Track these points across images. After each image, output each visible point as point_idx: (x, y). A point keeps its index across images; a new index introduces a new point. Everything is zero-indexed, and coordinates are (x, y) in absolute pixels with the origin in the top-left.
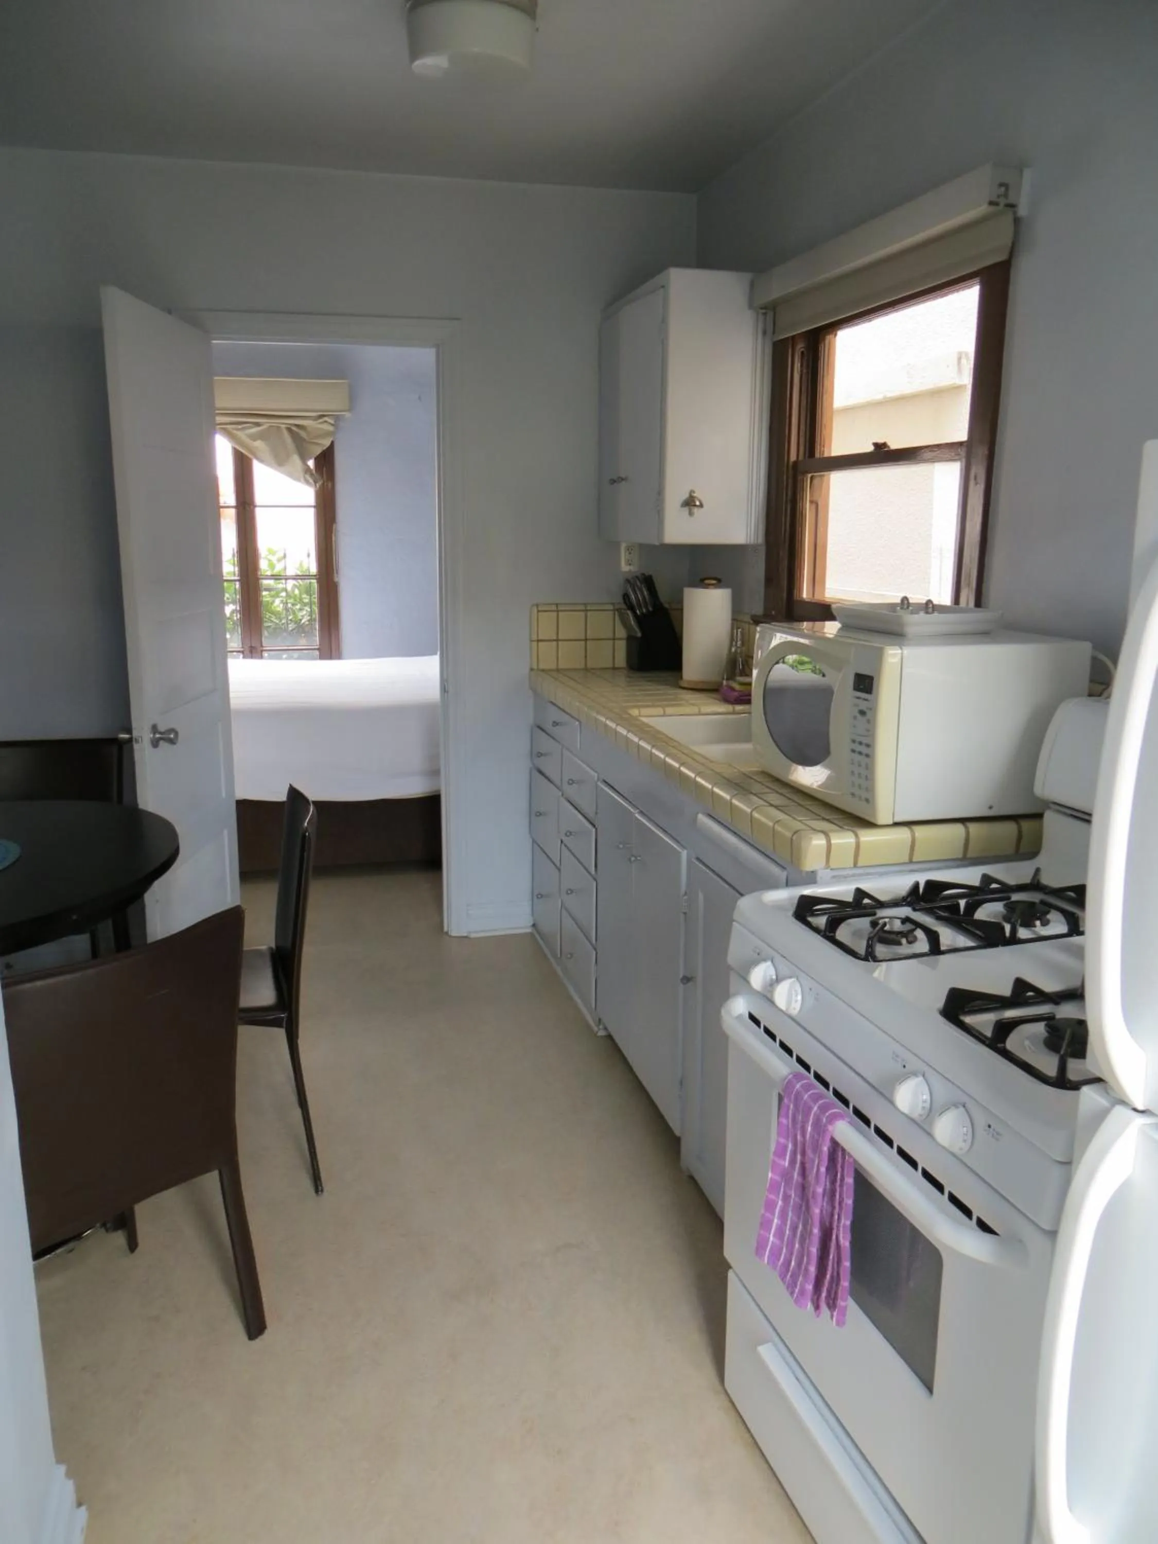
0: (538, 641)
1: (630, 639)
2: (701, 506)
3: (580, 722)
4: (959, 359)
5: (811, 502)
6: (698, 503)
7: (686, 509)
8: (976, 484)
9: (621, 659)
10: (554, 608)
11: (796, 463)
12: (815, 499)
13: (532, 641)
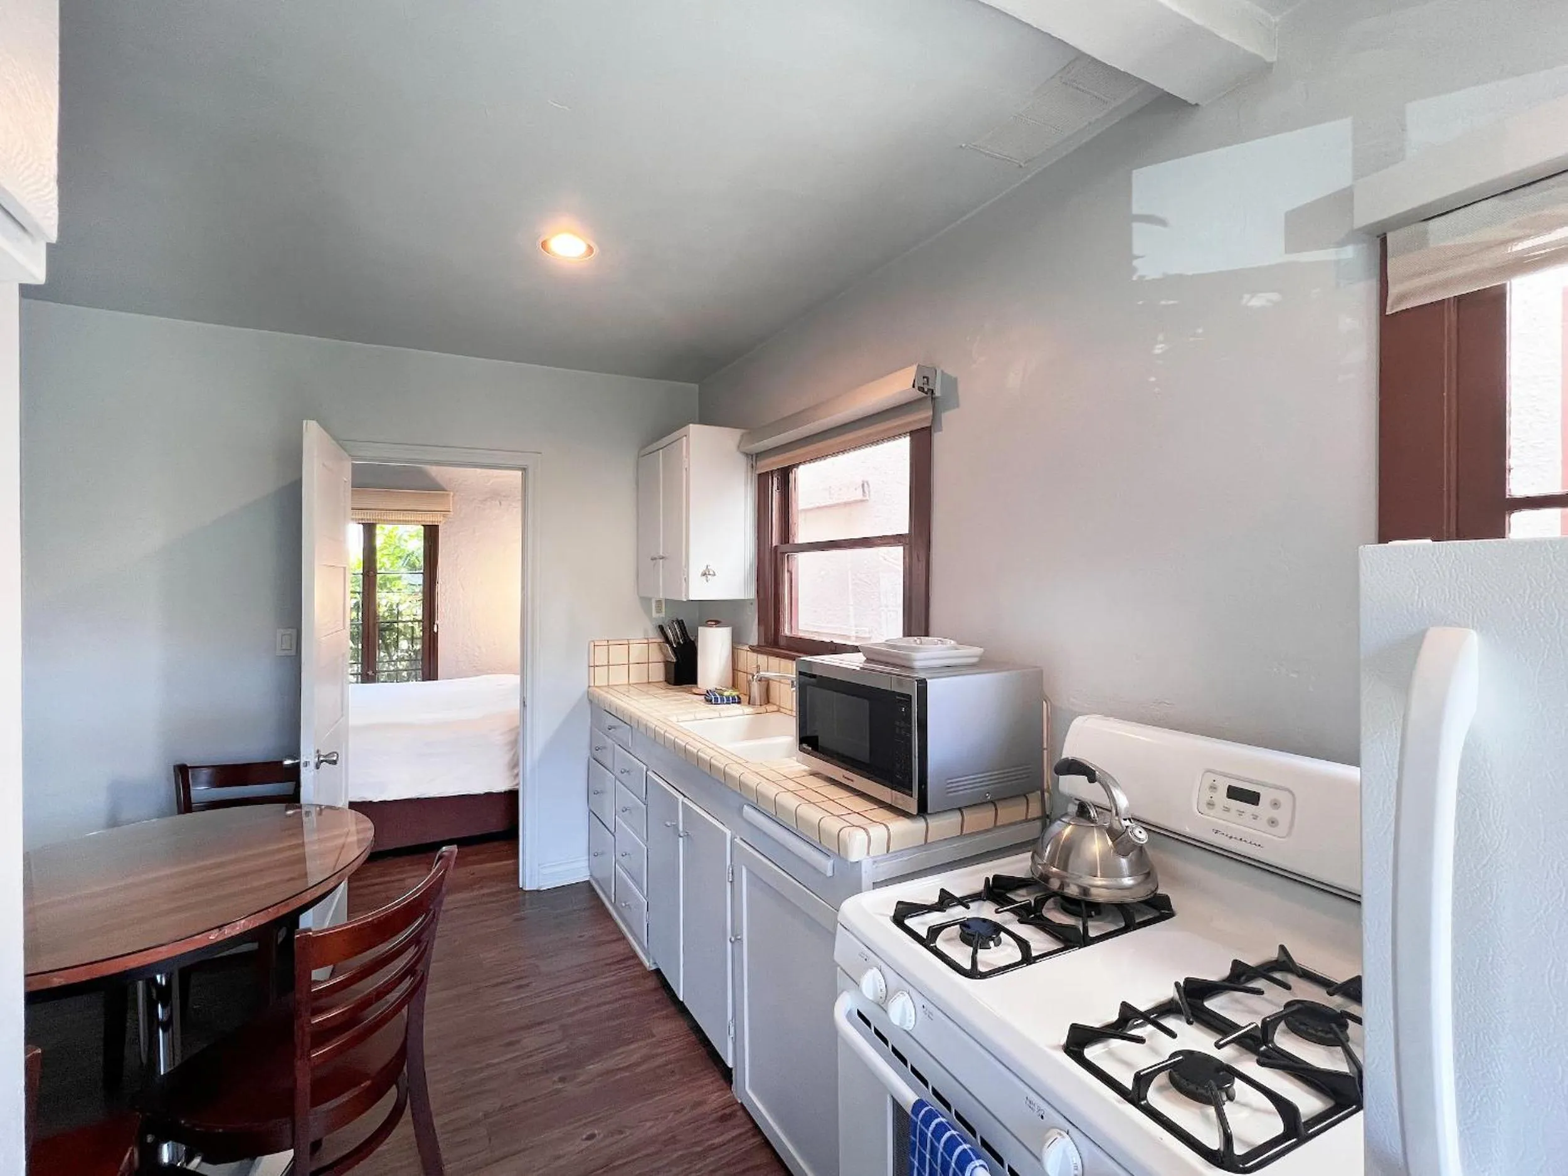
0: (594, 666)
1: (667, 663)
2: (714, 575)
3: (631, 726)
4: (863, 485)
5: (788, 571)
6: (711, 573)
7: (704, 577)
8: (919, 560)
9: (662, 677)
10: (605, 643)
11: (776, 546)
12: (790, 569)
13: (589, 666)
